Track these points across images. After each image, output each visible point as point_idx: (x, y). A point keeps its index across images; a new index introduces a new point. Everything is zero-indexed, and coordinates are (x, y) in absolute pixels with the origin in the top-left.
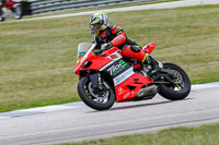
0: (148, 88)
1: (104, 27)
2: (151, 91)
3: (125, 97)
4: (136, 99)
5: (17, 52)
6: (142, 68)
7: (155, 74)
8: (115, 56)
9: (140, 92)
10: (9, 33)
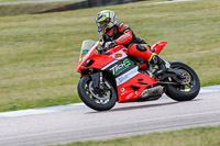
0: (153, 89)
1: (111, 25)
2: (156, 92)
3: (128, 97)
4: (140, 99)
5: (154, 35)
6: (148, 68)
7: (161, 74)
8: (120, 55)
9: (145, 93)
10: (147, 16)
